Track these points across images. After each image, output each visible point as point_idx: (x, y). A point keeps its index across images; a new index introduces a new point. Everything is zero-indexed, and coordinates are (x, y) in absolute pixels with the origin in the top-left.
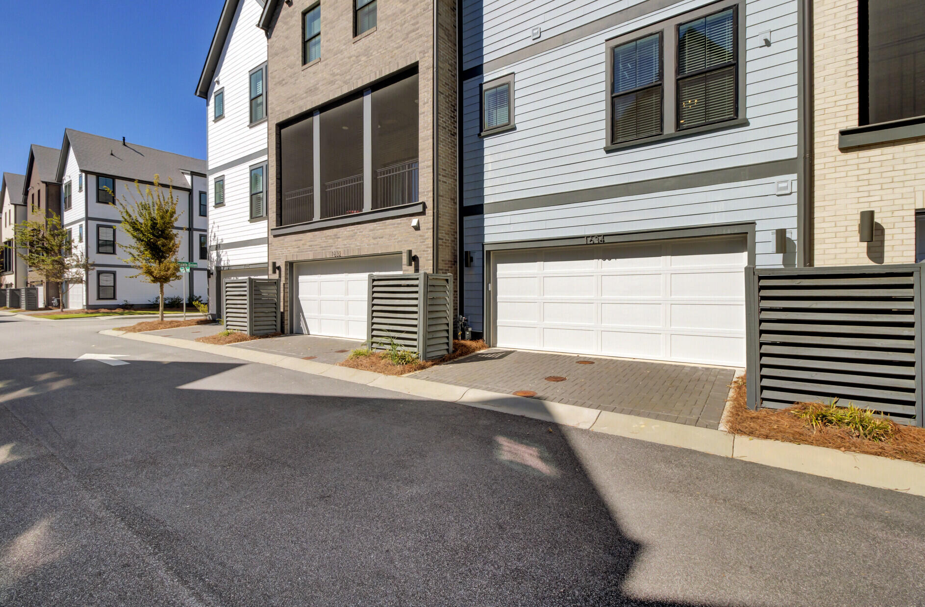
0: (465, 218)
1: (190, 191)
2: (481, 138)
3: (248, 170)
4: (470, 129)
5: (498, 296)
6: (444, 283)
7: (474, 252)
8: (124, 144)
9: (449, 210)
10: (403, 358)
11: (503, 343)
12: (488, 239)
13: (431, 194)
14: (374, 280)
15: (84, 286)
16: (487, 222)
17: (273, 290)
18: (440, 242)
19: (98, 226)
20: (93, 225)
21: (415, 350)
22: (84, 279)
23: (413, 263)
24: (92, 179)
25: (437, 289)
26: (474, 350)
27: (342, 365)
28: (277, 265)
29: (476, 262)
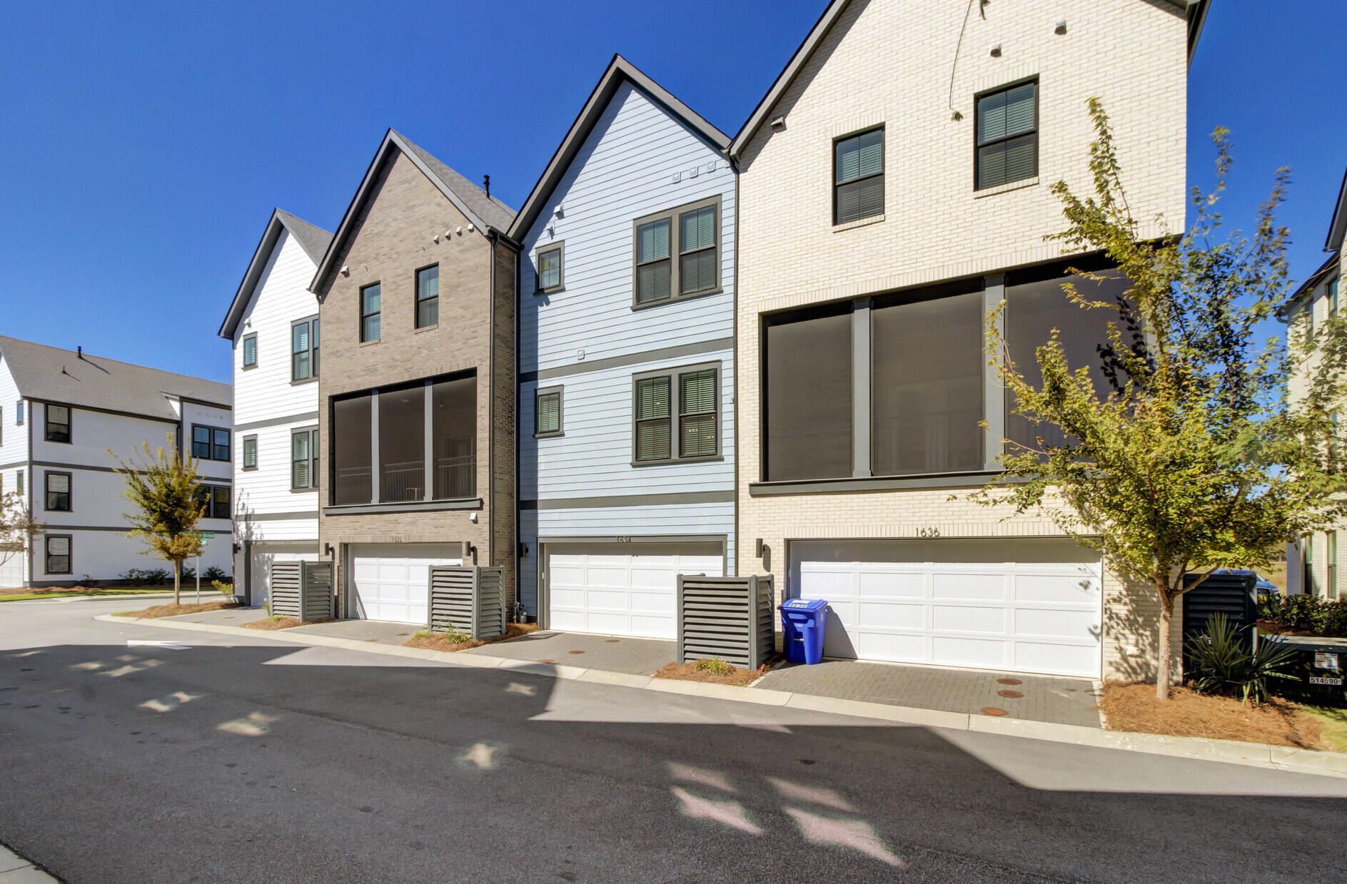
0: (522, 512)
1: (179, 424)
2: (535, 439)
3: (289, 433)
4: (527, 428)
5: (551, 584)
6: (498, 574)
7: (529, 543)
8: (80, 357)
9: (505, 504)
10: (459, 638)
11: (555, 626)
12: (541, 533)
13: (487, 492)
14: (434, 571)
15: (26, 555)
16: (540, 517)
17: (326, 573)
18: (496, 535)
19: (47, 474)
20: (39, 471)
21: (469, 631)
22: (26, 545)
23: (472, 553)
24: (39, 409)
25: (490, 579)
26: (526, 632)
27: (405, 645)
28: (330, 546)
29: (531, 552)
